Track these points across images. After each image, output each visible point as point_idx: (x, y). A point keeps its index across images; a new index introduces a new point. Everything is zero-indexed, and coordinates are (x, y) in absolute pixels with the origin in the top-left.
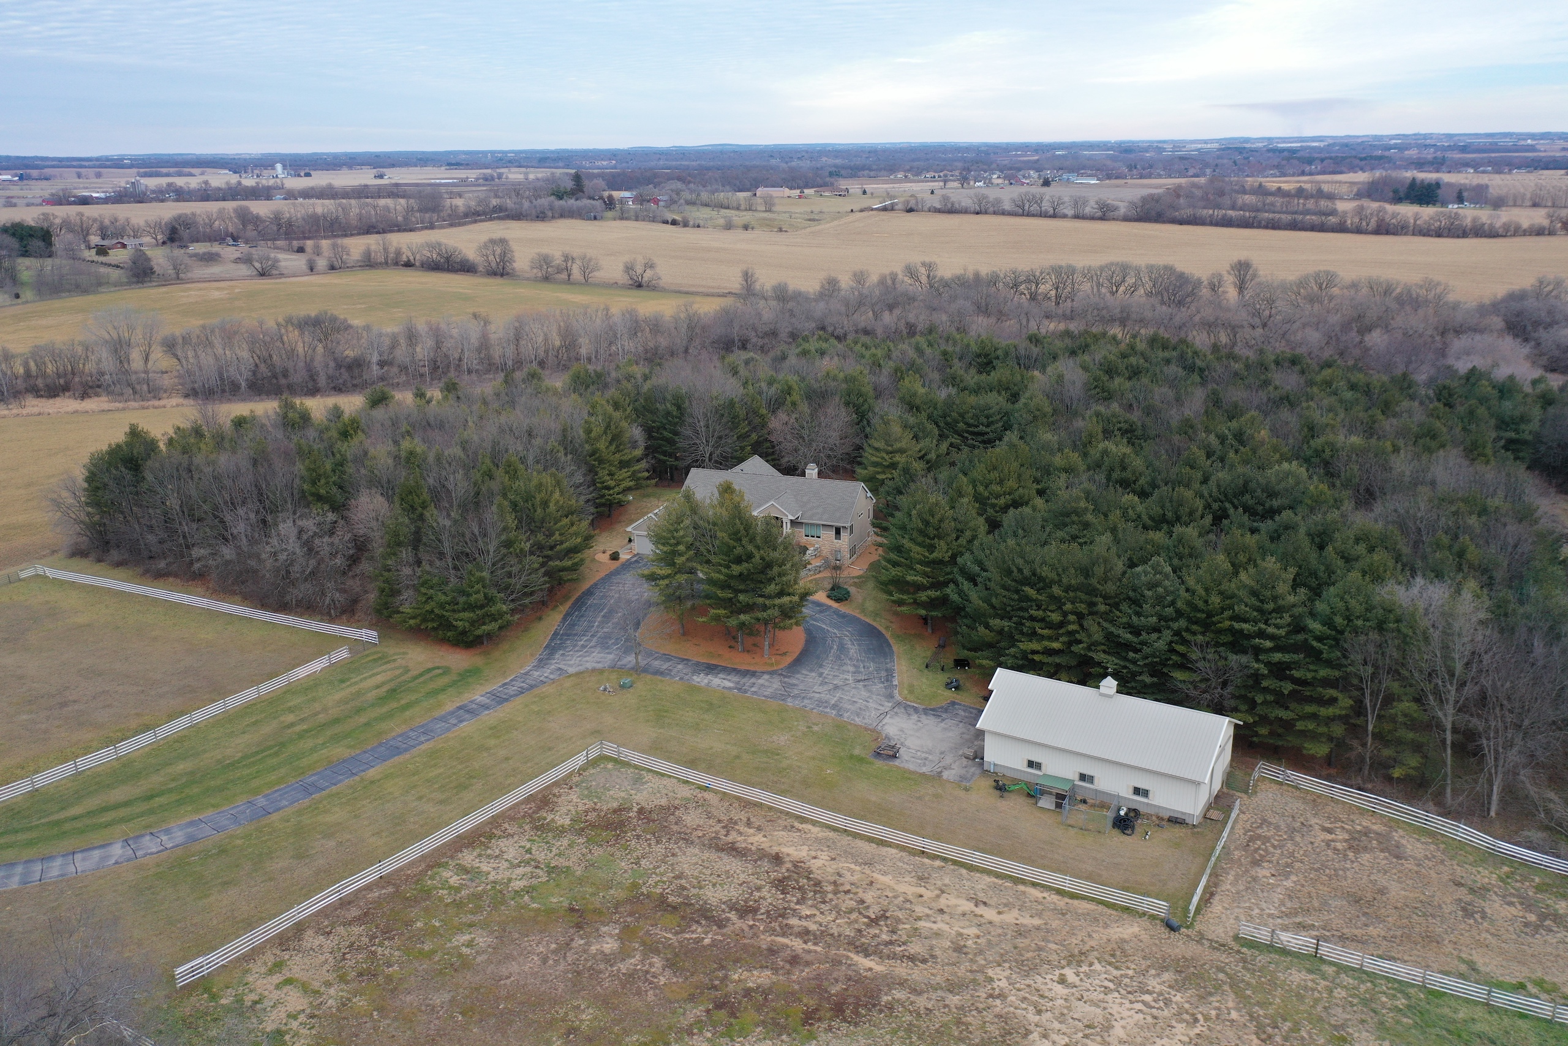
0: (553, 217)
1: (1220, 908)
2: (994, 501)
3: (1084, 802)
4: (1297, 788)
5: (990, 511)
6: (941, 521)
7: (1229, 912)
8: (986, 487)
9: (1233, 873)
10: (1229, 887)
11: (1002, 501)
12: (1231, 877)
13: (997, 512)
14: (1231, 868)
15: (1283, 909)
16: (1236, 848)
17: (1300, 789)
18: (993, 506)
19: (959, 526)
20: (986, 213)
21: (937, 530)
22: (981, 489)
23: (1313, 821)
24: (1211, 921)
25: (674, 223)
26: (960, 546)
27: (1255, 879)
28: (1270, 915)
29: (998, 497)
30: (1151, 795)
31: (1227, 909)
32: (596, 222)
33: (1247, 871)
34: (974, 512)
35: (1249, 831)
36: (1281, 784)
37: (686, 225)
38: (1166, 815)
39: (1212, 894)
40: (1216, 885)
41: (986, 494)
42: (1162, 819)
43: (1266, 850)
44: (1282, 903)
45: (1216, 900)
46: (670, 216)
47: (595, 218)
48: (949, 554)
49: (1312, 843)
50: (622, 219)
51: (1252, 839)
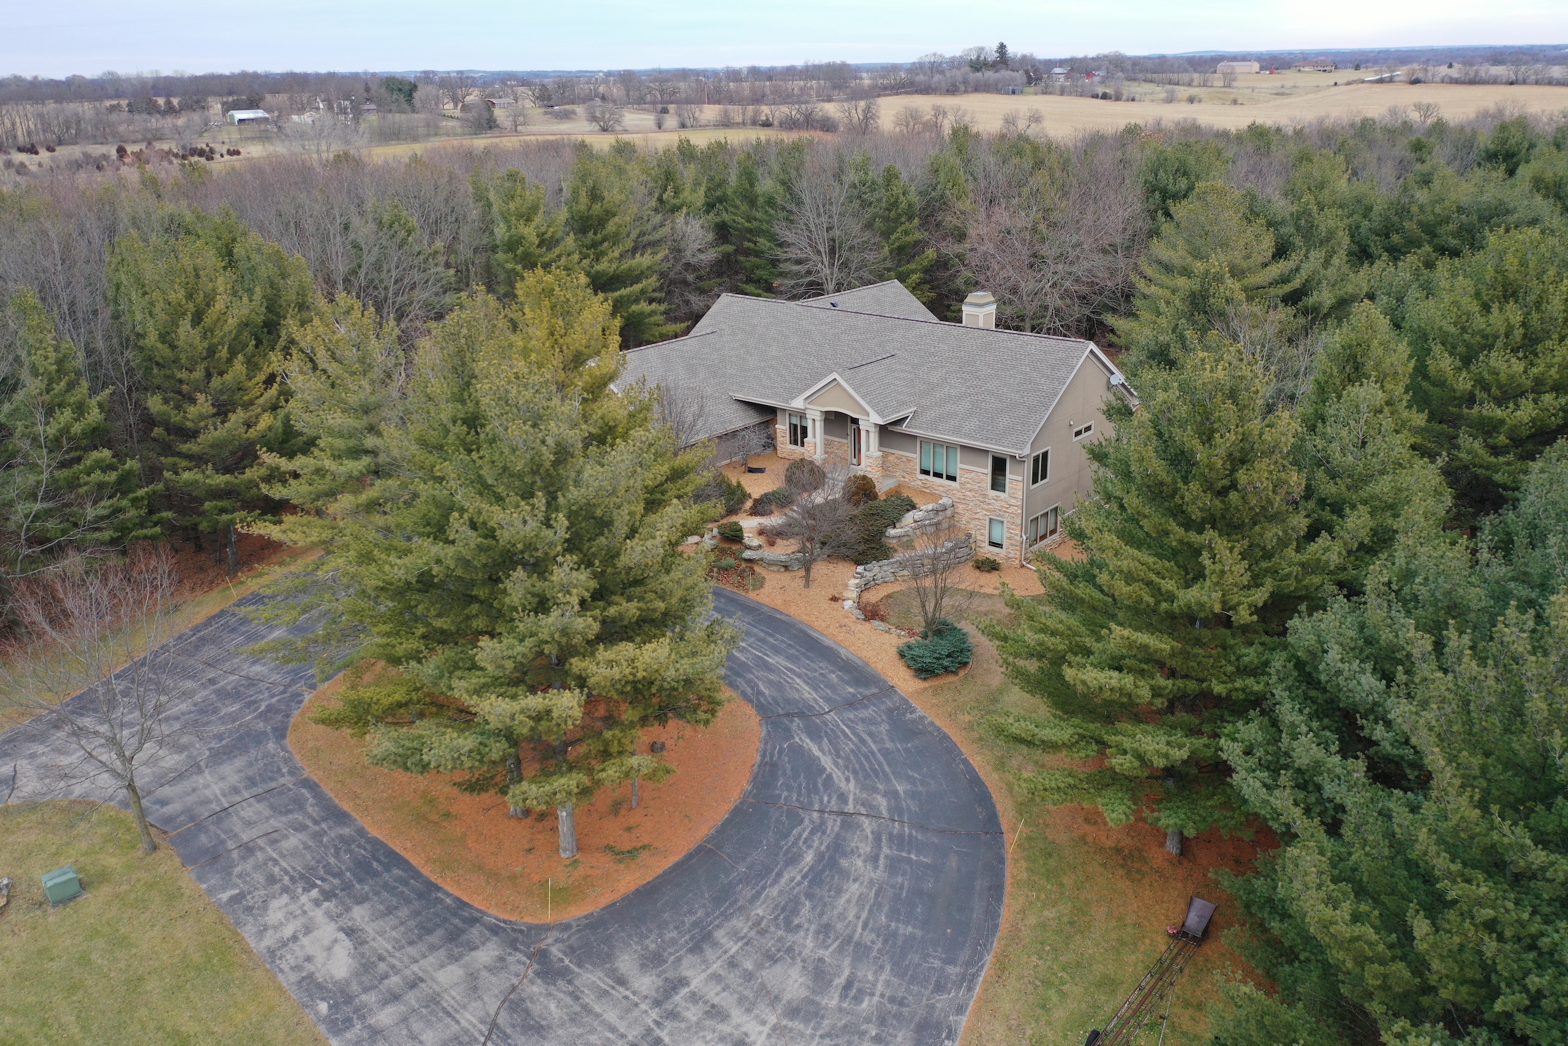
0: (966, 92)
2: (1491, 411)
5: (1471, 446)
6: (1241, 459)
8: (1467, 361)
11: (1525, 412)
13: (1496, 451)
18: (1487, 428)
19: (1329, 489)
20: (1524, 82)
21: (1222, 493)
22: (1443, 363)
25: (1105, 96)
26: (1310, 568)
29: (1508, 395)
32: (1014, 97)
34: (1399, 445)
37: (1118, 98)
41: (1463, 383)
46: (1100, 90)
47: (1014, 93)
48: (1260, 596)
50: (1044, 93)
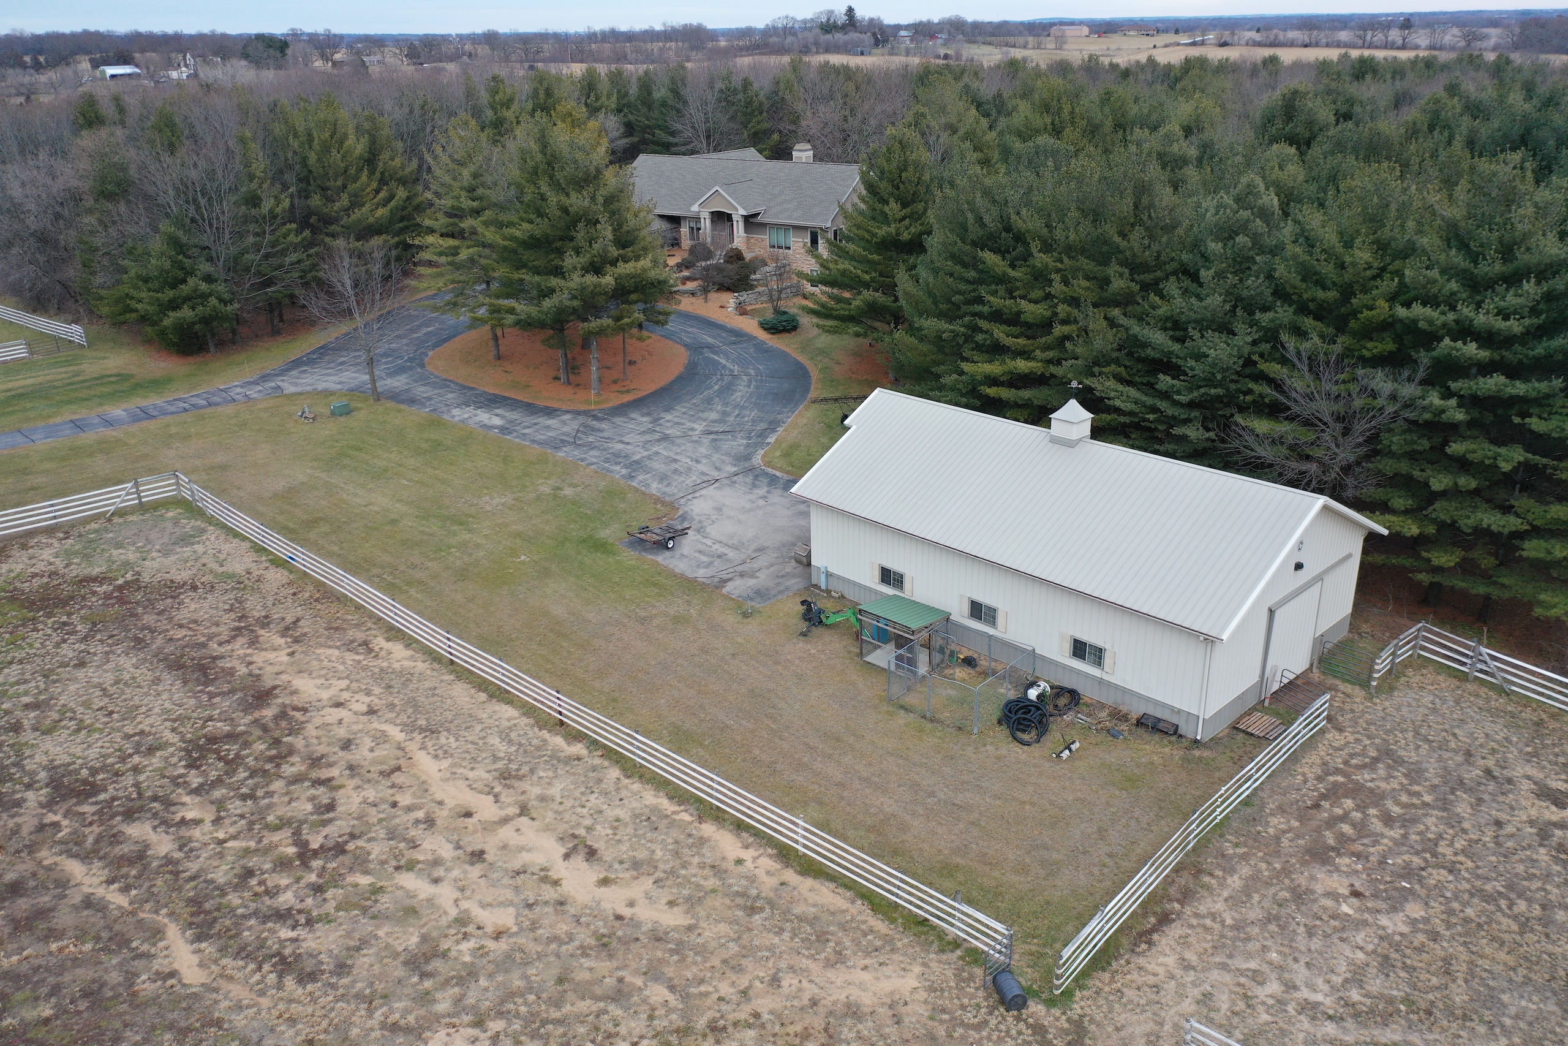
1: (1171, 961)
3: (969, 662)
4: (1501, 690)
7: (1191, 976)
9: (1245, 871)
10: (1220, 906)
12: (1235, 882)
14: (1244, 857)
15: (1355, 995)
16: (1281, 810)
17: (1508, 694)
23: (1519, 770)
24: (1130, 993)
27: (1300, 896)
28: (1309, 1008)
30: (1108, 660)
31: (1188, 967)
33: (1286, 871)
35: (1337, 771)
36: (1463, 677)
38: (1137, 710)
39: (1165, 919)
40: (1186, 896)
42: (1124, 718)
43: (1361, 828)
44: (1357, 977)
45: (1167, 940)
49: (1499, 824)
51: (1333, 794)
